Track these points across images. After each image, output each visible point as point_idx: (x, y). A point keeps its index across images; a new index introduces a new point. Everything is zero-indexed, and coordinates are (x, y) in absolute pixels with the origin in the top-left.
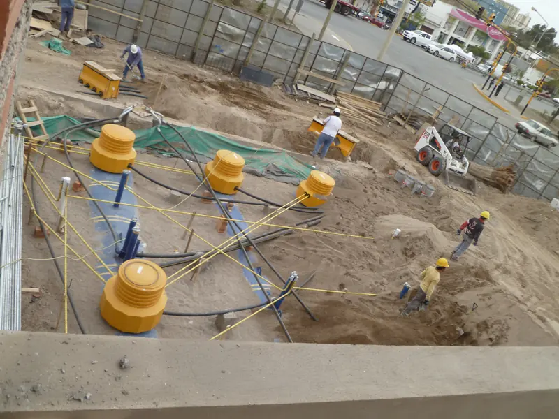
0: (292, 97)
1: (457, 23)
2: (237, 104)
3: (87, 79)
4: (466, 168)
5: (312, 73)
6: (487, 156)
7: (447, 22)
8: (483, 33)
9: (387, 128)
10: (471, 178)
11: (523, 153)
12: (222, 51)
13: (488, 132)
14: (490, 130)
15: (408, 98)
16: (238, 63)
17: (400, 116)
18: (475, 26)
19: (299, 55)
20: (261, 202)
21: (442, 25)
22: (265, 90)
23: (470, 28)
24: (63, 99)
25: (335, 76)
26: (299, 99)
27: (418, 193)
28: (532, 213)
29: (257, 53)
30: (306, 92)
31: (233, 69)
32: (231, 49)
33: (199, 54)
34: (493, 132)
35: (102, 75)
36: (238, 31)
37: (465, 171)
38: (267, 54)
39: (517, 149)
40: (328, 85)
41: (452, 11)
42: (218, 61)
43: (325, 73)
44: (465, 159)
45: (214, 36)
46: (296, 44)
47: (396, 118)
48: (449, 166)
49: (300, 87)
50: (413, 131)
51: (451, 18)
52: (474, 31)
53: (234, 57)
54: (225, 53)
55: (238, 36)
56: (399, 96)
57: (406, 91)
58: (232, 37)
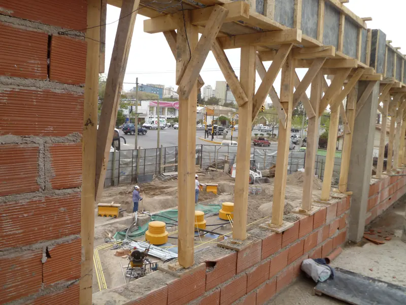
0: (165, 181)
1: (155, 109)
2: (154, 194)
3: (103, 213)
4: (261, 174)
5: (167, 165)
6: (259, 166)
7: (150, 111)
8: (171, 109)
9: (209, 174)
10: (265, 178)
11: (273, 156)
12: (124, 173)
13: (253, 155)
14: (254, 154)
15: (210, 156)
16: (134, 176)
17: (211, 166)
18: (166, 106)
19: (158, 159)
20: (219, 226)
21: (148, 114)
22: (152, 183)
23: (163, 109)
24: (109, 225)
25: (176, 162)
26: (169, 180)
27: (256, 194)
28: (299, 179)
29: (140, 167)
30: (169, 176)
31: (132, 181)
32: (128, 171)
33: (116, 180)
34: (255, 154)
35: (111, 207)
36: (129, 160)
37: (261, 176)
38: (145, 165)
39: (270, 156)
40: (174, 167)
41: (150, 104)
42: (124, 180)
43: (171, 162)
44: (258, 171)
45: (119, 167)
46: (155, 154)
47: (210, 169)
48: (255, 177)
49: (165, 174)
50: (222, 171)
51: (151, 108)
52: (167, 109)
53: (131, 174)
54: (126, 174)
55: (130, 162)
56: (205, 157)
57: (208, 154)
58: (127, 164)
